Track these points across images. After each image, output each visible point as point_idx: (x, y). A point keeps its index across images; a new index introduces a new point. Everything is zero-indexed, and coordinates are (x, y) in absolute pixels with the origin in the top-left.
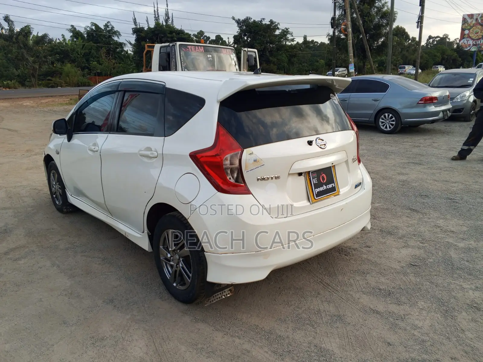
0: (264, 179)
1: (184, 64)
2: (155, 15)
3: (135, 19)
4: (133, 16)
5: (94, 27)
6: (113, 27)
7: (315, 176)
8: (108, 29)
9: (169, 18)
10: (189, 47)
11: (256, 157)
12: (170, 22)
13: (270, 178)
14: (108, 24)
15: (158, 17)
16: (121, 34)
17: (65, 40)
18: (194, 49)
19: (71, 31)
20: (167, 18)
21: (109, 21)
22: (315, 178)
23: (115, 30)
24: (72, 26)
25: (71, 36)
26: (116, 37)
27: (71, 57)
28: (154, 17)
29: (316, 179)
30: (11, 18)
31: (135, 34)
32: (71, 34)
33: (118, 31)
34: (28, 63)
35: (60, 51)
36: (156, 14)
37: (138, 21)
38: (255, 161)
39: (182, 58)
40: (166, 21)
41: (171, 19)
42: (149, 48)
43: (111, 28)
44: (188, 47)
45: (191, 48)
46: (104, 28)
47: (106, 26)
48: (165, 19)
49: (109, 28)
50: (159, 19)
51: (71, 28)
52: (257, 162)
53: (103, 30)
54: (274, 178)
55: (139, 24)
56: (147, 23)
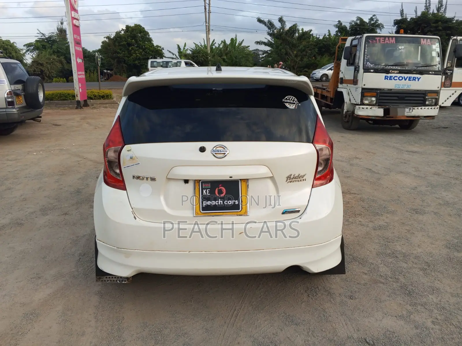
0: (138, 178)
1: (367, 57)
2: (426, 3)
3: (403, 10)
4: (401, 7)
5: (358, 22)
6: (377, 20)
7: (208, 187)
8: (372, 23)
9: (442, 5)
10: (378, 39)
11: (133, 155)
12: (442, 10)
13: (145, 178)
14: (374, 17)
15: (430, 5)
16: (384, 26)
17: (330, 35)
18: (383, 40)
19: (336, 26)
20: (440, 5)
21: (375, 14)
22: (207, 189)
23: (379, 23)
24: (339, 21)
25: (336, 31)
26: (379, 29)
27: (331, 50)
28: (425, 6)
29: (208, 191)
30: (284, 19)
31: (397, 26)
32: (337, 29)
33: (381, 24)
34: (289, 57)
35: (322, 45)
36: (428, 3)
37: (405, 12)
38: (131, 158)
39: (366, 51)
40: (438, 9)
41: (444, 7)
42: (342, 41)
43: (376, 21)
44: (376, 38)
45: (379, 40)
46: (369, 22)
47: (371, 19)
48: (437, 7)
49: (374, 21)
50: (430, 8)
51: (338, 24)
52: (133, 159)
53: (367, 24)
54: (149, 179)
55: (406, 15)
56: (415, 14)
